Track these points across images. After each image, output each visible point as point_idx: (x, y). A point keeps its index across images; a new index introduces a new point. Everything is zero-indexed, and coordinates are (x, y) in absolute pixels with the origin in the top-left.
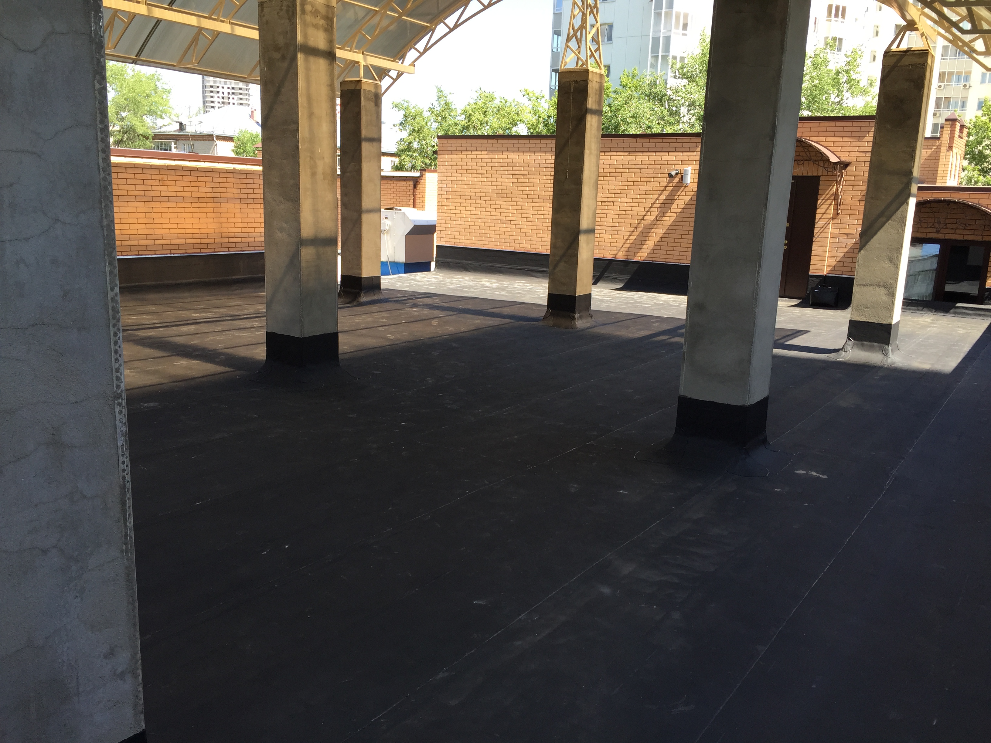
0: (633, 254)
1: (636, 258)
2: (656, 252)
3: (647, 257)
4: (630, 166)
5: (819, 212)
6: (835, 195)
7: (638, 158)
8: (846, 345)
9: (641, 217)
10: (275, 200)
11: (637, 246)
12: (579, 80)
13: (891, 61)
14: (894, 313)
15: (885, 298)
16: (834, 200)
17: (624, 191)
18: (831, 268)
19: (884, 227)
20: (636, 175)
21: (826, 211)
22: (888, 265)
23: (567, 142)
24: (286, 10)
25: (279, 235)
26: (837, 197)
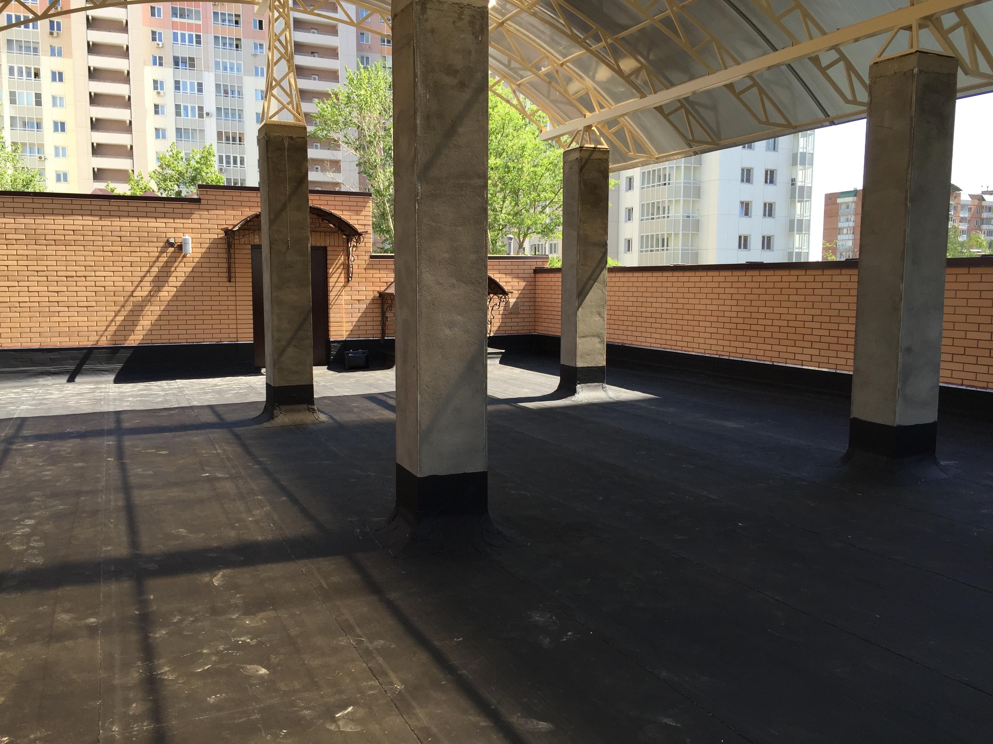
0: (123, 338)
1: (128, 342)
2: (153, 332)
3: (143, 339)
4: (104, 233)
5: (332, 281)
6: (343, 264)
7: (114, 223)
8: (577, 388)
9: (129, 293)
10: (440, 284)
11: (127, 328)
12: (294, 136)
13: (586, 155)
14: (605, 357)
15: (599, 346)
16: (343, 269)
17: (100, 263)
18: (349, 332)
19: (593, 288)
20: (114, 243)
21: (337, 280)
22: (598, 318)
23: (284, 206)
24: (470, 21)
25: (447, 332)
26: (346, 267)
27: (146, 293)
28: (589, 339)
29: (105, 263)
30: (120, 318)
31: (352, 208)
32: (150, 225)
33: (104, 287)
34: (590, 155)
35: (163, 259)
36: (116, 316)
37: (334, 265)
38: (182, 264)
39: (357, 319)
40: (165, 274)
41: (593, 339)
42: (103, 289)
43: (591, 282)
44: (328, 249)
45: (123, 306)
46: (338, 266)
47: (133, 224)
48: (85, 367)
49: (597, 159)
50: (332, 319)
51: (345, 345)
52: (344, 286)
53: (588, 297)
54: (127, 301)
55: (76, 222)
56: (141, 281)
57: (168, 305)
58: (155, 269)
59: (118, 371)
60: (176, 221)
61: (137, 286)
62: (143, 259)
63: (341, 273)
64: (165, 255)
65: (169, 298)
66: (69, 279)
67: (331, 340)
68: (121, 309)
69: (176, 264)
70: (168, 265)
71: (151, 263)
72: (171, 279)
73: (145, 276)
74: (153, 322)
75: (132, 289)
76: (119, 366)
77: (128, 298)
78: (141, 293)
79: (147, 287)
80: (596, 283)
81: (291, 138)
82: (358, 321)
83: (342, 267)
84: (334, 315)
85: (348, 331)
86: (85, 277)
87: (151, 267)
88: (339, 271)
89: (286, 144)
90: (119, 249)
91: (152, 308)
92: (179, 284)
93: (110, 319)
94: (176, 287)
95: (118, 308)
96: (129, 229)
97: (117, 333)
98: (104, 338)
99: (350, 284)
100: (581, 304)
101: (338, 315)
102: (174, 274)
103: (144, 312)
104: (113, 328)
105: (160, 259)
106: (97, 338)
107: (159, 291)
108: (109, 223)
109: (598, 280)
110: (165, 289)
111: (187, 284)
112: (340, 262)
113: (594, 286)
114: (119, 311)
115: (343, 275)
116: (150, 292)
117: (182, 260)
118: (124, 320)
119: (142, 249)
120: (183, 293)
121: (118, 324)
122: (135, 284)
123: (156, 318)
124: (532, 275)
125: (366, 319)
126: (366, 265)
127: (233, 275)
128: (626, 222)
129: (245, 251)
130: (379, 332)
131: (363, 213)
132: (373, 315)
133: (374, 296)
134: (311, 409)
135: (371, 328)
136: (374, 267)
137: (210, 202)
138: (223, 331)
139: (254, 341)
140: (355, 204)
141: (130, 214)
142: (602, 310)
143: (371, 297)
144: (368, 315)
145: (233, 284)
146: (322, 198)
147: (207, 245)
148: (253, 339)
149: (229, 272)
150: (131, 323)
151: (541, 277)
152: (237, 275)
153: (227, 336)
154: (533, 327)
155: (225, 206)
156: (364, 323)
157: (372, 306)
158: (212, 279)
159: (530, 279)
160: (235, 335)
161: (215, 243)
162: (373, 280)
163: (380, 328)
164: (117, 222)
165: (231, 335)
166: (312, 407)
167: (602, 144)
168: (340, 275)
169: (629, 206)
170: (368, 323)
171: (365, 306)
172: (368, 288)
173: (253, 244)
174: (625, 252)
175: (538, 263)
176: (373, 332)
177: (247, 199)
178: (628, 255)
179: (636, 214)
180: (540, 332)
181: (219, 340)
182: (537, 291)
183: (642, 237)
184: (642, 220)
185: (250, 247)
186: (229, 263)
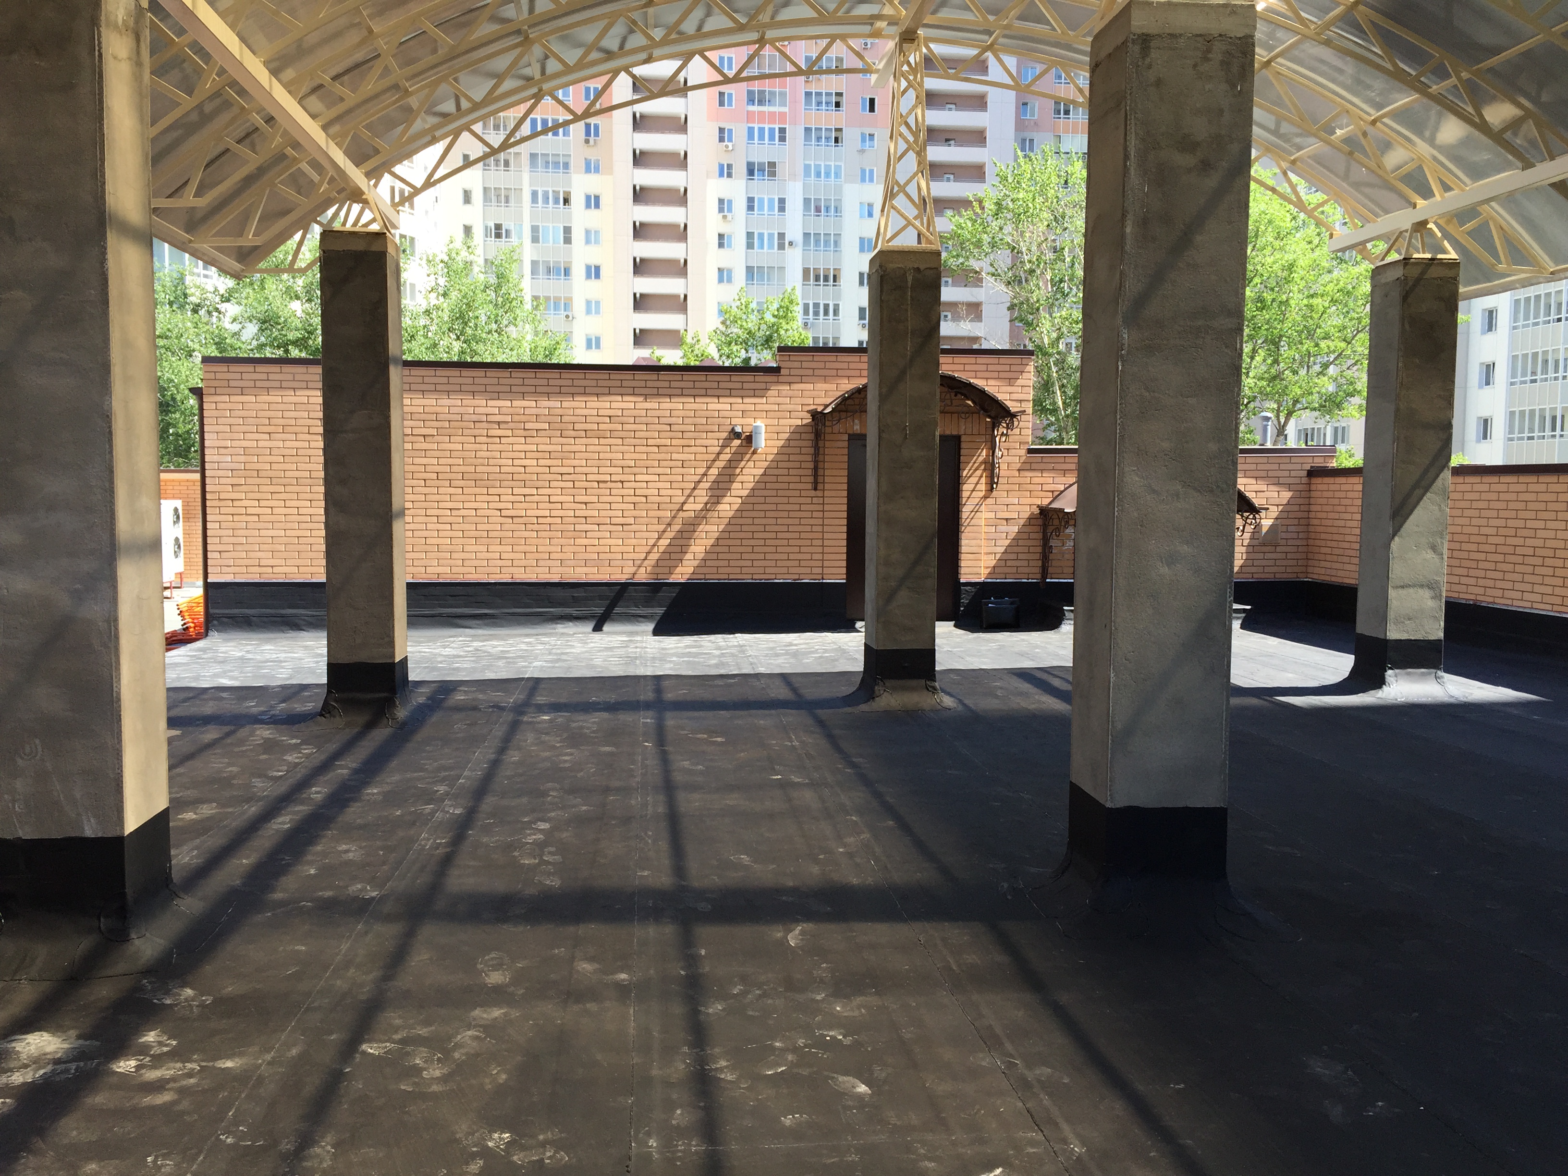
0: (667, 570)
1: (673, 576)
2: (708, 563)
3: (693, 573)
4: (649, 420)
5: (966, 488)
6: (985, 463)
7: (663, 406)
8: (1386, 677)
9: (678, 506)
10: (1154, 491)
11: (673, 556)
12: (922, 267)
13: (1415, 272)
14: (1442, 624)
15: (1430, 603)
16: (985, 470)
17: (642, 463)
18: (989, 570)
19: (1421, 503)
20: (662, 435)
21: (975, 487)
22: (1430, 555)
23: (903, 373)
24: (1222, 62)
25: (1165, 570)
26: (990, 467)
27: (699, 507)
28: (1411, 590)
29: (649, 463)
30: (664, 542)
31: (1002, 375)
32: (710, 407)
33: (646, 496)
34: (1423, 273)
35: (725, 457)
36: (659, 538)
37: (971, 464)
38: (751, 464)
39: (1002, 549)
40: (727, 478)
41: (1421, 591)
42: (644, 500)
43: (1418, 492)
44: (963, 438)
45: (669, 525)
46: (976, 465)
47: (687, 406)
48: (617, 610)
49: (1434, 279)
50: (964, 549)
51: (983, 589)
52: (985, 497)
53: (1412, 518)
54: (674, 517)
55: (614, 405)
56: (694, 489)
57: (729, 524)
58: (714, 471)
59: (658, 618)
60: (746, 400)
61: (689, 496)
62: (699, 457)
63: (981, 476)
64: (728, 450)
65: (731, 514)
66: (601, 485)
67: (962, 581)
68: (666, 528)
69: (743, 463)
70: (732, 464)
71: (709, 463)
72: (735, 485)
73: (699, 482)
74: (708, 548)
75: (682, 499)
76: (660, 611)
77: (677, 514)
78: (694, 506)
79: (702, 496)
80: (1428, 494)
81: (918, 270)
82: (1005, 552)
83: (983, 467)
84: (967, 541)
85: (987, 568)
86: (622, 482)
87: (709, 468)
88: (979, 473)
89: (910, 279)
90: (668, 442)
91: (708, 528)
92: (745, 493)
93: (651, 542)
94: (741, 497)
95: (662, 527)
96: (682, 413)
97: (661, 563)
98: (642, 570)
99: (995, 493)
100: (1399, 530)
101: (973, 542)
102: (739, 478)
103: (697, 533)
104: (654, 556)
105: (722, 457)
106: (633, 570)
107: (718, 503)
108: (656, 406)
109: (1433, 487)
110: (726, 500)
111: (757, 493)
112: (981, 459)
113: (1425, 498)
114: (664, 531)
115: (983, 480)
116: (706, 504)
117: (751, 457)
118: (670, 545)
119: (698, 442)
120: (750, 507)
121: (661, 549)
122: (687, 492)
123: (712, 542)
124: (1305, 480)
125: (1016, 549)
126: (1019, 465)
127: (820, 479)
128: (1480, 387)
129: (840, 444)
130: (1037, 570)
131: (1020, 382)
132: (1030, 543)
133: (1032, 514)
134: (931, 687)
135: (1025, 563)
136: (1034, 466)
137: (793, 372)
138: (803, 563)
139: (847, 579)
140: (1007, 368)
141: (685, 392)
142: (1439, 540)
143: (1027, 515)
144: (1021, 543)
145: (819, 493)
146: (956, 360)
147: (787, 436)
148: (845, 576)
149: (816, 476)
150: (679, 549)
151: (1320, 483)
152: (827, 479)
153: (808, 570)
154: (1303, 569)
155: (813, 376)
156: (1014, 556)
157: (1027, 529)
158: (792, 486)
159: (1300, 487)
160: (819, 570)
161: (798, 432)
162: (1031, 487)
163: (1040, 563)
164: (667, 404)
165: (815, 570)
166: (933, 684)
167: (1445, 252)
168: (979, 480)
169: (1488, 360)
170: (1021, 556)
171: (1016, 529)
172: (1022, 501)
173: (851, 432)
174: (1478, 441)
175: (1316, 460)
176: (1027, 570)
177: (845, 366)
178: (1484, 445)
179: (1501, 374)
180: (1315, 577)
181: (797, 577)
182: (1313, 508)
183: (1512, 413)
184: (1512, 384)
185: (846, 437)
186: (816, 462)
